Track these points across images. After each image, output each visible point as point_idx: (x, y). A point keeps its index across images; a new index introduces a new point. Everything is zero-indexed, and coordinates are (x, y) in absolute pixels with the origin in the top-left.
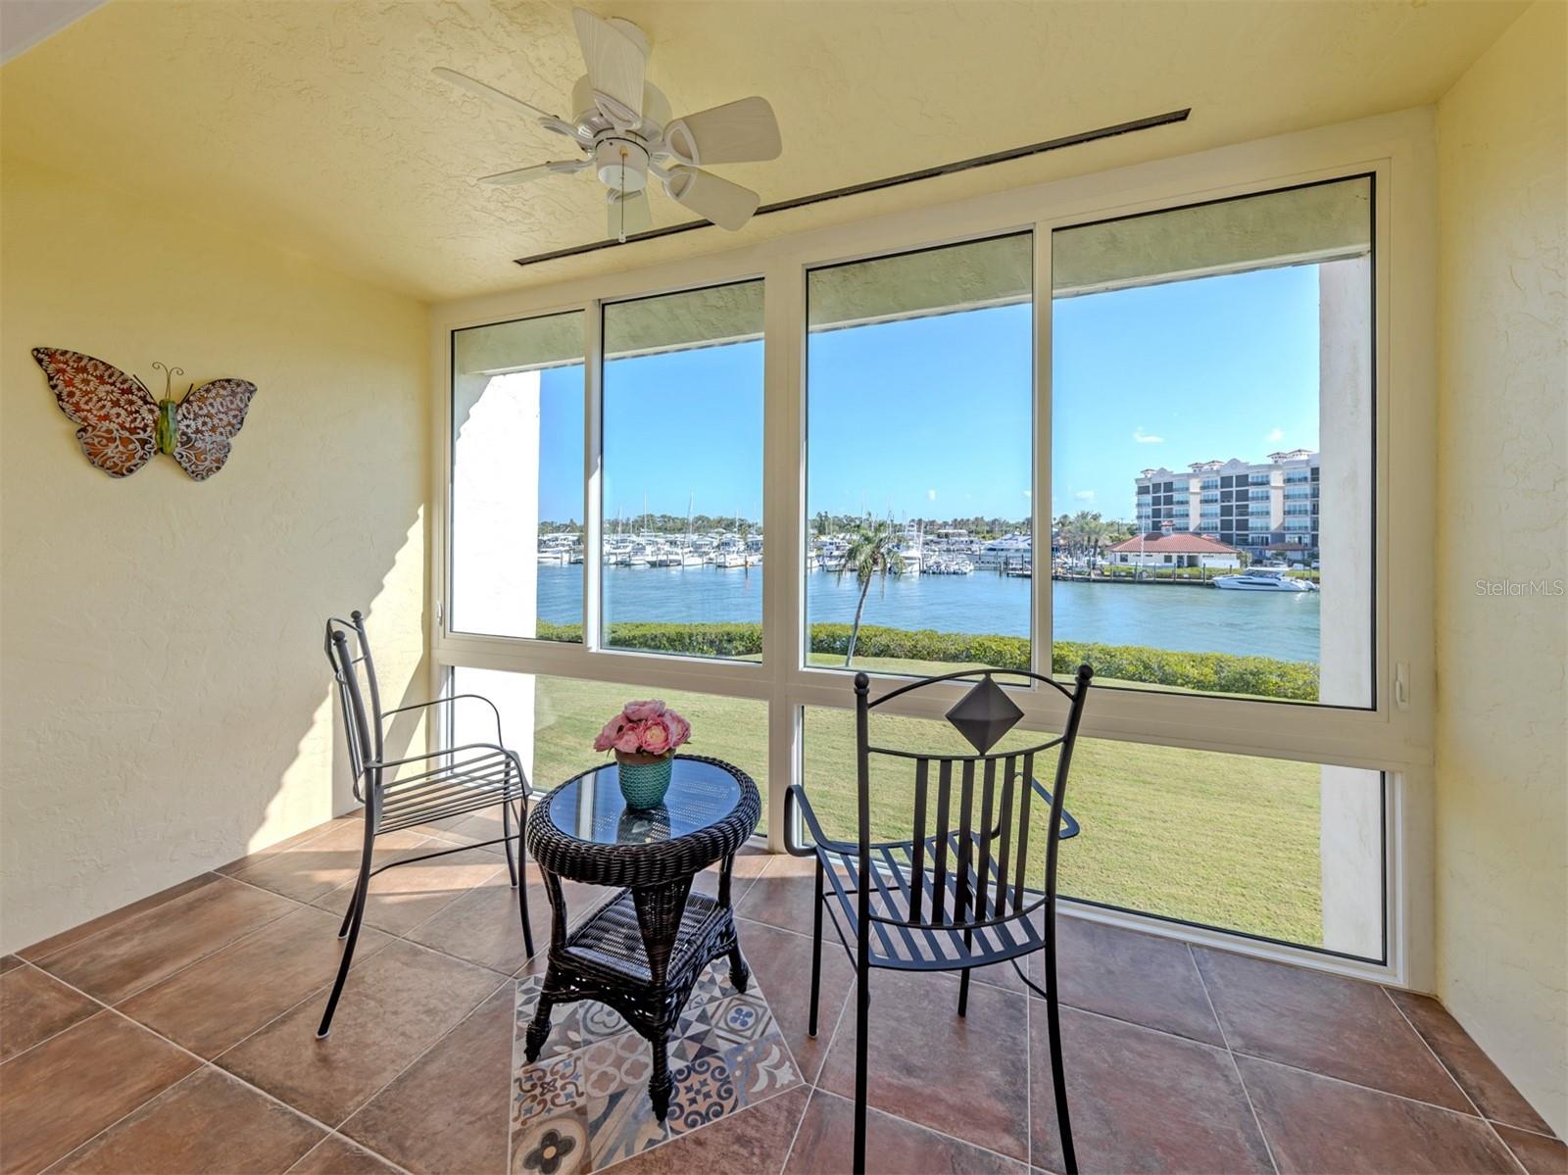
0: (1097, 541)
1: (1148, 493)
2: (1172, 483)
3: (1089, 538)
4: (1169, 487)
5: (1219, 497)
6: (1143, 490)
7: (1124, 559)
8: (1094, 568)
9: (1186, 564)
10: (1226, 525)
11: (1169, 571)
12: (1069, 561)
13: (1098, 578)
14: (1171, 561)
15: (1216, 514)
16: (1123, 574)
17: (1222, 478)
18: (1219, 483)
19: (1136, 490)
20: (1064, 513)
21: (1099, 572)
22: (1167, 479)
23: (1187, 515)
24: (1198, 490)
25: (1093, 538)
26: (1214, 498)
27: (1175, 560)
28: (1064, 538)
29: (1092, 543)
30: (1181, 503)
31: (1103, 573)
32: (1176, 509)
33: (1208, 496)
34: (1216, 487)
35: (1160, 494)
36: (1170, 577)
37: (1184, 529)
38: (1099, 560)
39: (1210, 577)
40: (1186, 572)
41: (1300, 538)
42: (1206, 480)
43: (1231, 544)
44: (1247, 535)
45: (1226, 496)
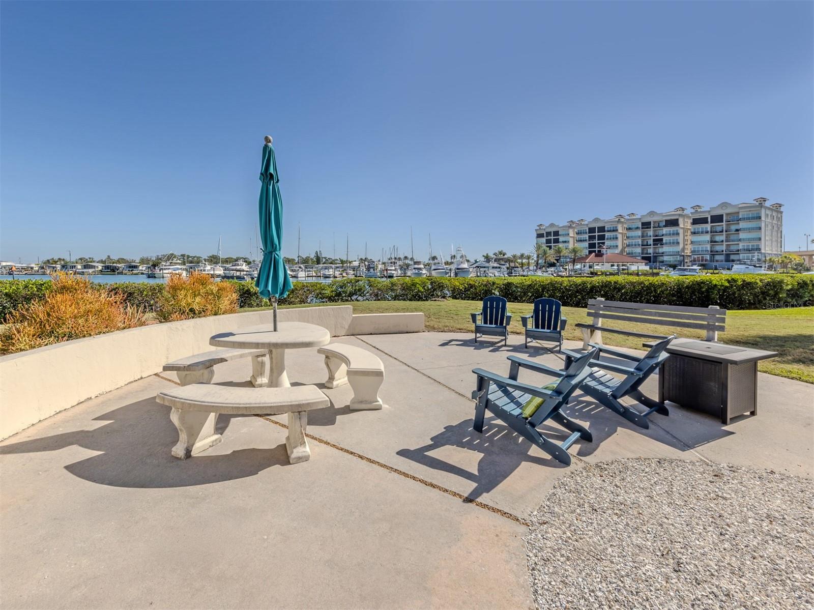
1: (543, 237)
2: (558, 231)
4: (556, 233)
5: (587, 238)
6: (540, 236)
15: (587, 247)
17: (589, 228)
18: (587, 231)
19: (536, 235)
22: (555, 229)
24: (574, 235)
26: (585, 239)
30: (565, 242)
32: (561, 245)
33: (581, 238)
34: (586, 233)
35: (551, 237)
42: (580, 229)
45: (591, 238)
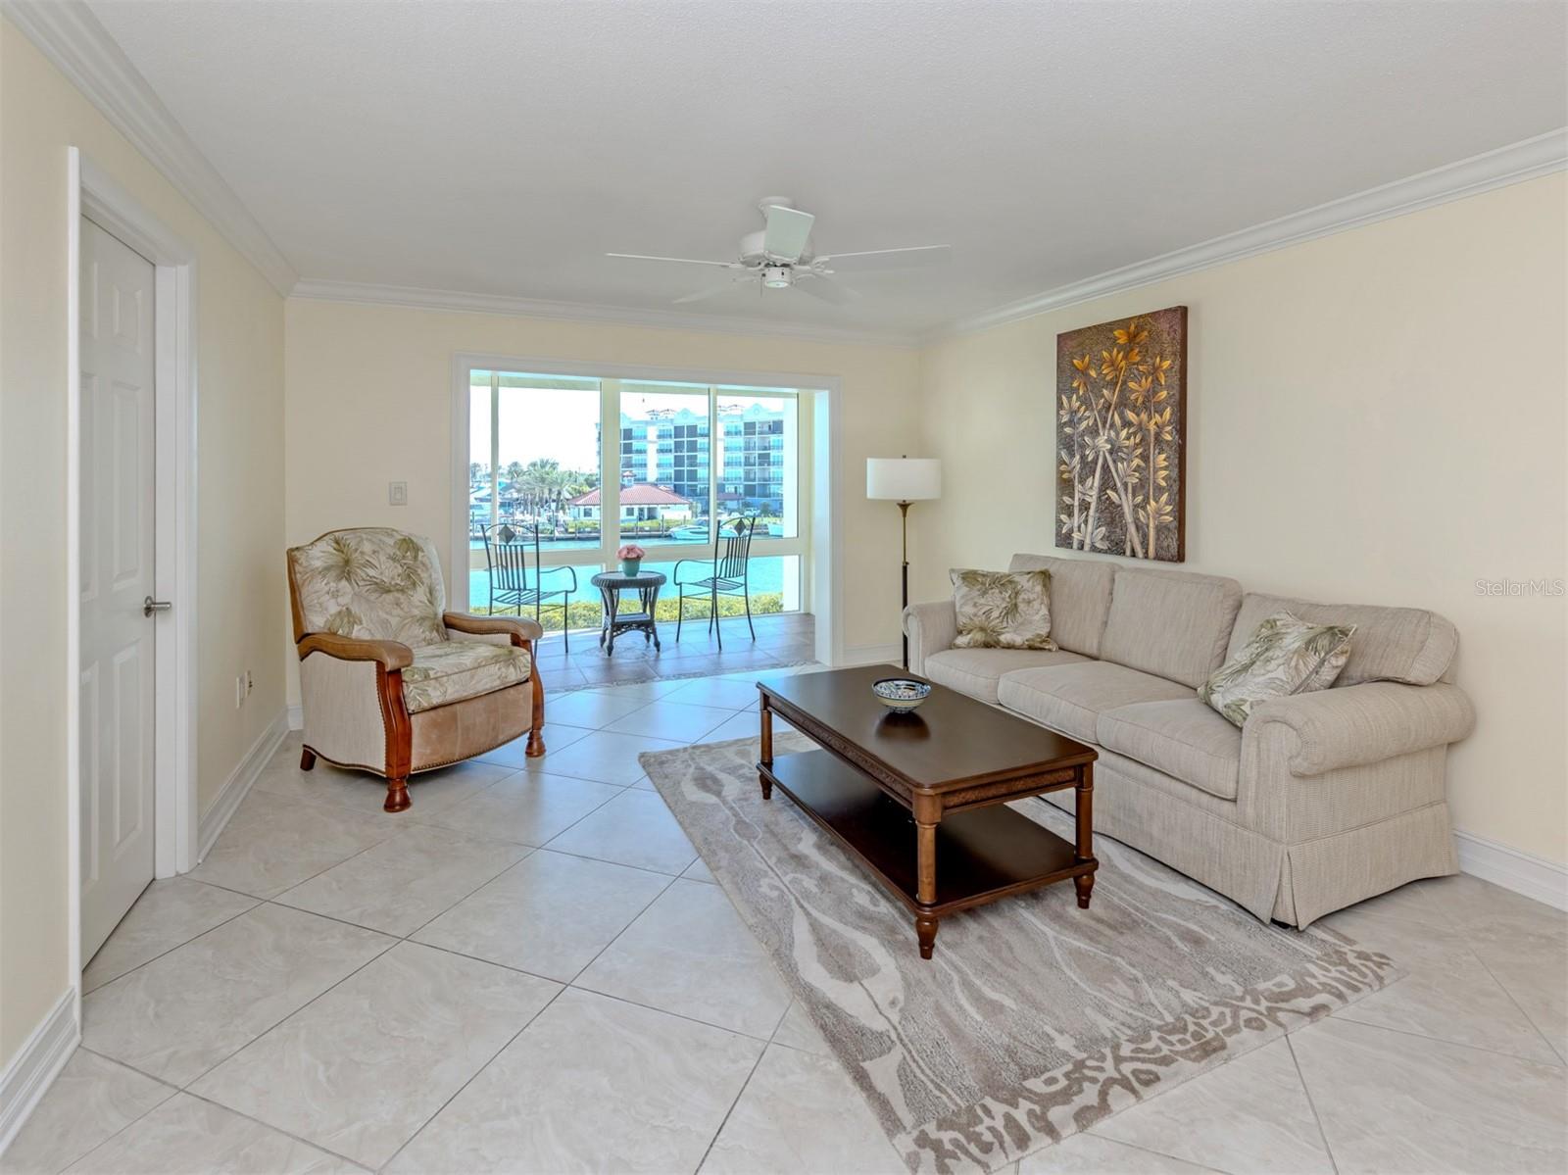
0: (559, 493)
2: (631, 430)
3: (550, 490)
4: (628, 433)
5: (673, 447)
7: (587, 514)
8: (557, 526)
9: (646, 517)
10: (679, 476)
11: (632, 524)
12: (528, 517)
13: (562, 535)
14: (632, 514)
15: (670, 464)
16: (588, 529)
17: (675, 428)
18: (673, 433)
20: (515, 461)
21: (562, 529)
22: (627, 426)
23: (645, 465)
24: (655, 439)
25: (555, 489)
26: (669, 448)
27: (636, 513)
28: (519, 491)
29: (554, 497)
30: (639, 452)
31: (566, 530)
32: (635, 458)
33: (663, 445)
34: (671, 436)
36: (631, 530)
37: (642, 480)
38: (561, 515)
39: (668, 528)
40: (647, 525)
41: (736, 488)
42: (662, 428)
43: (683, 495)
44: (696, 486)
45: (678, 446)
